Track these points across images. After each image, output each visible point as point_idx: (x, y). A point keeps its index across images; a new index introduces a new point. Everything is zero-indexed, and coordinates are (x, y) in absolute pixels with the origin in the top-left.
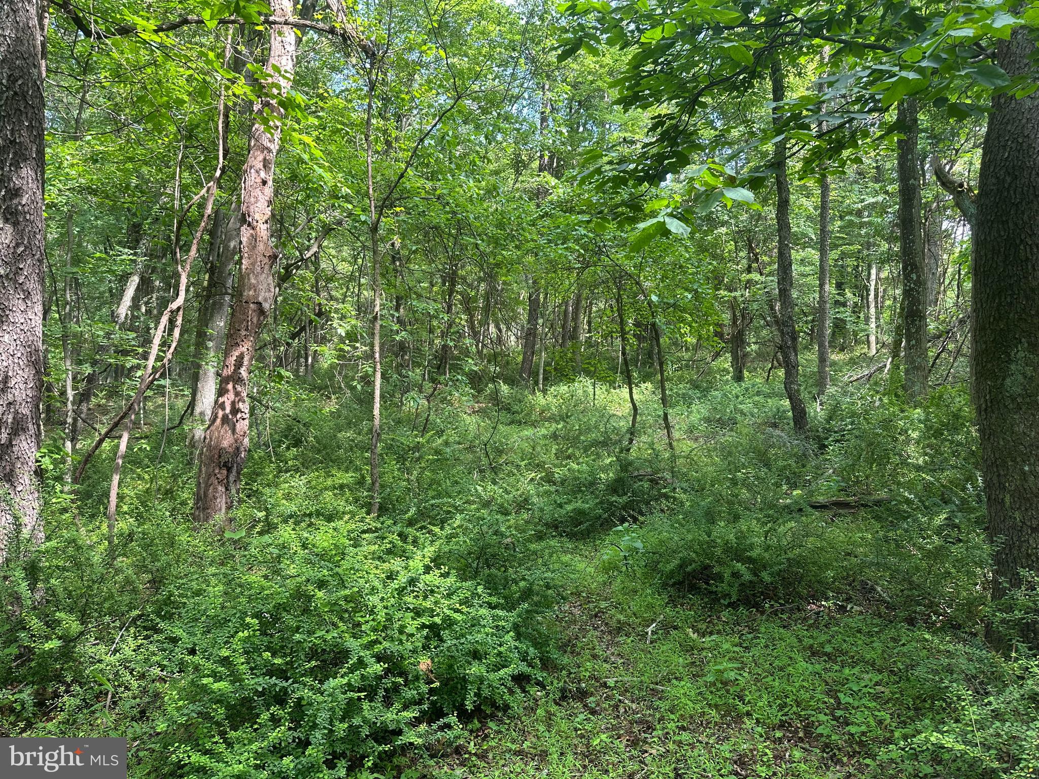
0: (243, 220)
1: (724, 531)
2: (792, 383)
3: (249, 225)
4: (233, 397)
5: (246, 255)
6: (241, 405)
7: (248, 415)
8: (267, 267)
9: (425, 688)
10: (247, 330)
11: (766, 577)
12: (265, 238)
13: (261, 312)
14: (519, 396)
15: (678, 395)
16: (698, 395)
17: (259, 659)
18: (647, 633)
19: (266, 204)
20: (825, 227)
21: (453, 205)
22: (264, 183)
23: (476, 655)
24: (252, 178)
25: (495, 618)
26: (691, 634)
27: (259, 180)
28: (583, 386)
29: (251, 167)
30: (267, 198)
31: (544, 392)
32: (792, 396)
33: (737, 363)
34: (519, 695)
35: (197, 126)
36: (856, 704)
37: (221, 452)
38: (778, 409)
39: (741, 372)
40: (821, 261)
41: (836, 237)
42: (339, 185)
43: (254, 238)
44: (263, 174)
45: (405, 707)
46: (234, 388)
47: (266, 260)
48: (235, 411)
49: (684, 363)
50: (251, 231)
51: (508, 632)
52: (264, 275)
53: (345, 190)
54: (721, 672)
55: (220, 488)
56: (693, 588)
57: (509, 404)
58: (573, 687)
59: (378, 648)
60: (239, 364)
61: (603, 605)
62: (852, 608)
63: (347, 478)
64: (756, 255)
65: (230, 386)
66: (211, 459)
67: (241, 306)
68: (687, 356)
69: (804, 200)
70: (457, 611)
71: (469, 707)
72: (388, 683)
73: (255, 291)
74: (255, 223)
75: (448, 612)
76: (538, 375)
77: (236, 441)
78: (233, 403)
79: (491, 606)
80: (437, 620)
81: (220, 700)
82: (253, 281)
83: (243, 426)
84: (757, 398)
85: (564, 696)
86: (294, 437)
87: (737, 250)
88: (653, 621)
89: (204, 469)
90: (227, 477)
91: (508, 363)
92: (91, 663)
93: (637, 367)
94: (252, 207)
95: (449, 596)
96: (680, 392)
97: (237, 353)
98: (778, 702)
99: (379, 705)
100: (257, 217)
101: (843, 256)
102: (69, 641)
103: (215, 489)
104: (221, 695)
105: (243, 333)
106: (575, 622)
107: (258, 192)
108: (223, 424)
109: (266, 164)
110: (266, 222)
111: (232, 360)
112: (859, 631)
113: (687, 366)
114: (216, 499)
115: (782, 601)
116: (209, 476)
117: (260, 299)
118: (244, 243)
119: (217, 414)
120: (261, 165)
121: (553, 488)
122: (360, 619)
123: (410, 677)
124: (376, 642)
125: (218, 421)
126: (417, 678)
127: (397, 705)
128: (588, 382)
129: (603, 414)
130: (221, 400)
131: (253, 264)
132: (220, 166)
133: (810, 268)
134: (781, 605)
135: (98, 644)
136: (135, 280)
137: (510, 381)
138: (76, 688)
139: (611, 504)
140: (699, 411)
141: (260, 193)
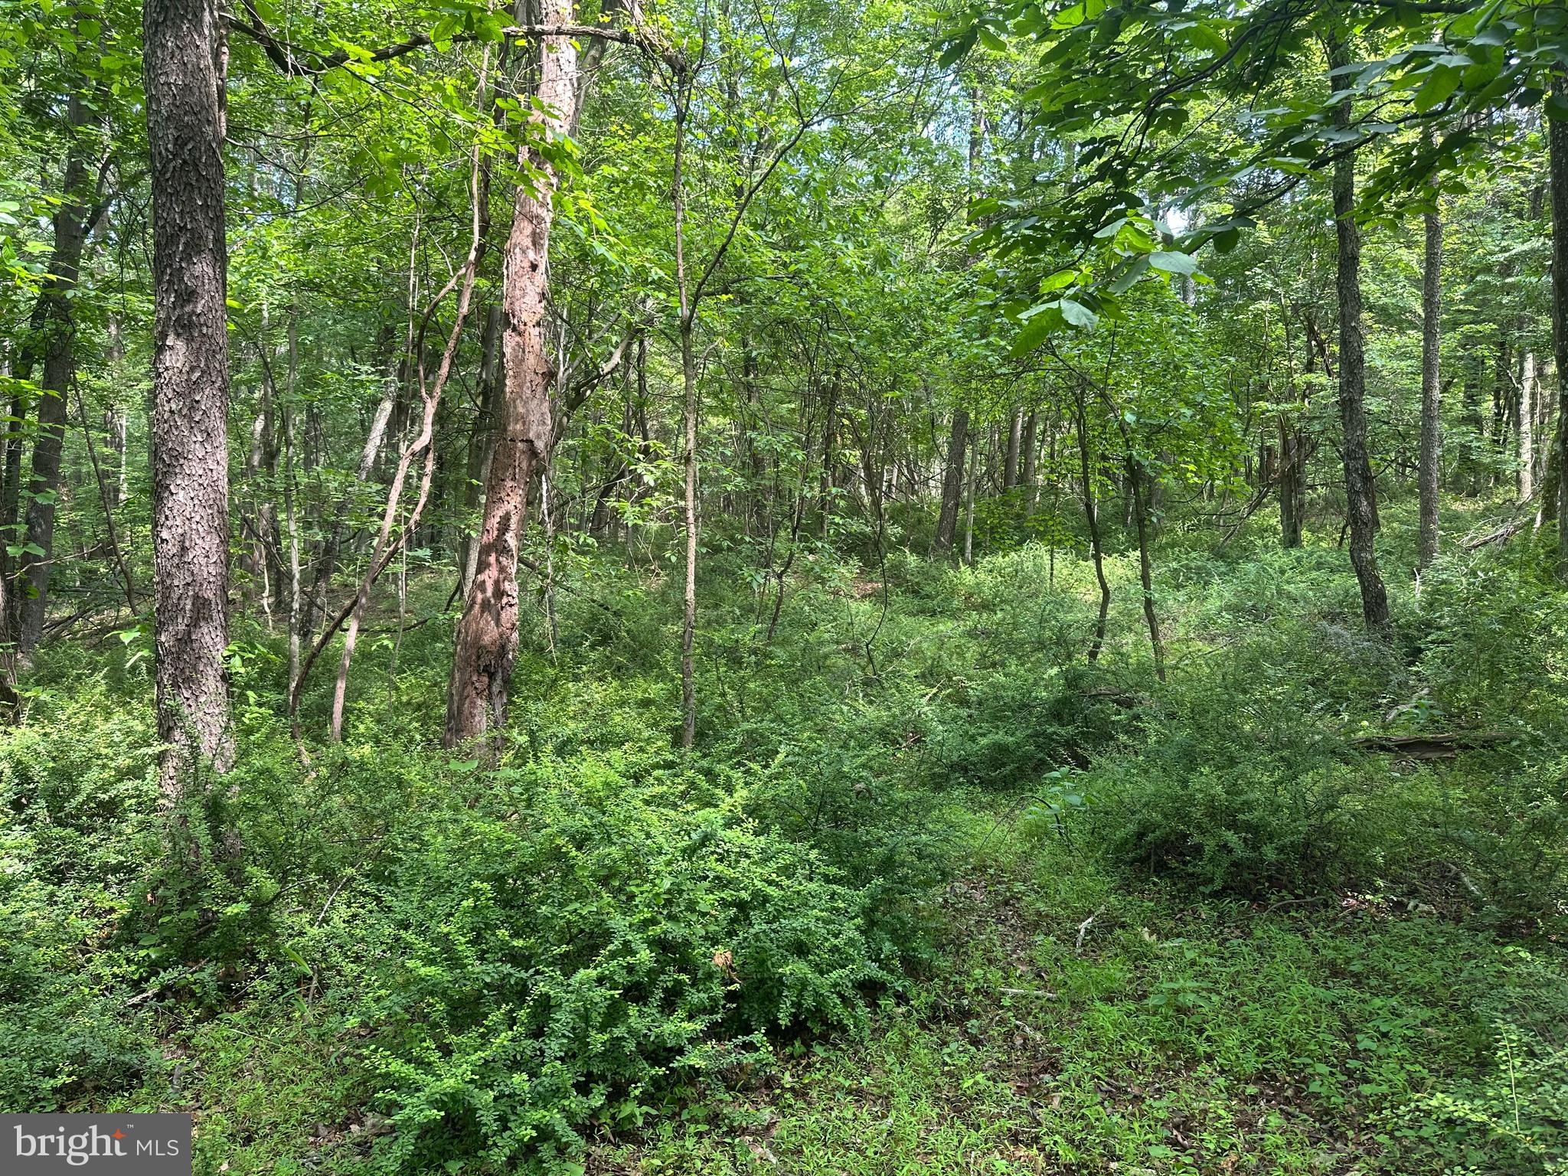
0: (506, 320)
1: (1207, 782)
2: (1362, 549)
3: (514, 329)
4: (496, 573)
5: (511, 373)
6: (507, 586)
7: (516, 600)
8: (540, 389)
9: (718, 991)
10: (514, 479)
11: (1270, 853)
12: (537, 347)
13: (533, 453)
14: (935, 573)
15: (1189, 569)
16: (1223, 569)
17: (493, 938)
18: (1078, 931)
19: (537, 299)
20: (1433, 296)
21: (815, 287)
22: (534, 267)
23: (800, 949)
24: (517, 262)
25: (833, 896)
26: (1146, 936)
27: (526, 264)
28: (1034, 556)
29: (515, 246)
30: (539, 290)
31: (973, 565)
32: (1365, 572)
33: (1290, 517)
34: (862, 1011)
35: (447, 188)
36: (1382, 1051)
37: (479, 650)
38: (1347, 592)
39: (1295, 531)
40: (1426, 351)
41: (1459, 311)
42: (648, 265)
43: (521, 348)
44: (531, 255)
45: (691, 1018)
46: (497, 560)
47: (539, 379)
48: (499, 593)
49: (1203, 518)
50: (518, 339)
51: (852, 918)
52: (536, 401)
53: (656, 273)
54: (1176, 992)
55: (479, 702)
56: (1161, 868)
57: (918, 584)
58: (949, 1003)
59: (657, 930)
60: (504, 526)
61: (1019, 887)
62: (1416, 906)
63: (656, 690)
64: (1321, 345)
65: (492, 559)
66: (467, 660)
67: (506, 446)
68: (1209, 506)
69: (1403, 252)
70: (770, 883)
71: (784, 1021)
72: (667, 980)
73: (524, 423)
74: (522, 327)
75: (759, 884)
76: (964, 539)
77: (501, 636)
78: (497, 583)
79: (827, 879)
80: (744, 895)
81: (432, 989)
82: (521, 410)
83: (511, 615)
84: (1314, 575)
85: (935, 1016)
86: (600, 630)
87: (1291, 336)
88: (1090, 913)
89: (457, 676)
90: (489, 686)
91: (919, 521)
92: (290, 935)
93: (1125, 525)
94: (517, 303)
95: (765, 861)
96: (1193, 565)
97: (500, 513)
98: (1258, 1042)
99: (654, 1011)
100: (524, 317)
101: (1469, 341)
102: (262, 906)
103: (473, 704)
104: (434, 985)
105: (509, 484)
106: (971, 910)
107: (525, 281)
108: (483, 612)
109: (536, 240)
110: (538, 324)
111: (494, 522)
112: (1415, 942)
113: (1208, 523)
114: (473, 717)
115: (1299, 892)
116: (464, 685)
117: (532, 435)
118: (508, 356)
119: (474, 598)
120: (528, 242)
121: (964, 712)
122: (633, 889)
123: (700, 975)
124: (653, 922)
125: (477, 607)
126: (710, 976)
127: (680, 1013)
128: (1042, 549)
129: (1062, 601)
130: (480, 578)
131: (521, 386)
132: (475, 245)
133: (1409, 362)
134: (1297, 897)
135: (300, 911)
136: (387, 406)
137: (921, 549)
138: (271, 969)
139: (1049, 737)
140: (1220, 593)
141: (528, 283)
